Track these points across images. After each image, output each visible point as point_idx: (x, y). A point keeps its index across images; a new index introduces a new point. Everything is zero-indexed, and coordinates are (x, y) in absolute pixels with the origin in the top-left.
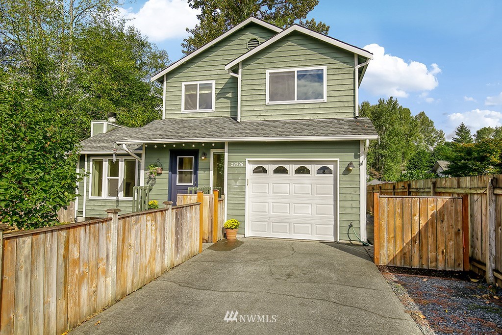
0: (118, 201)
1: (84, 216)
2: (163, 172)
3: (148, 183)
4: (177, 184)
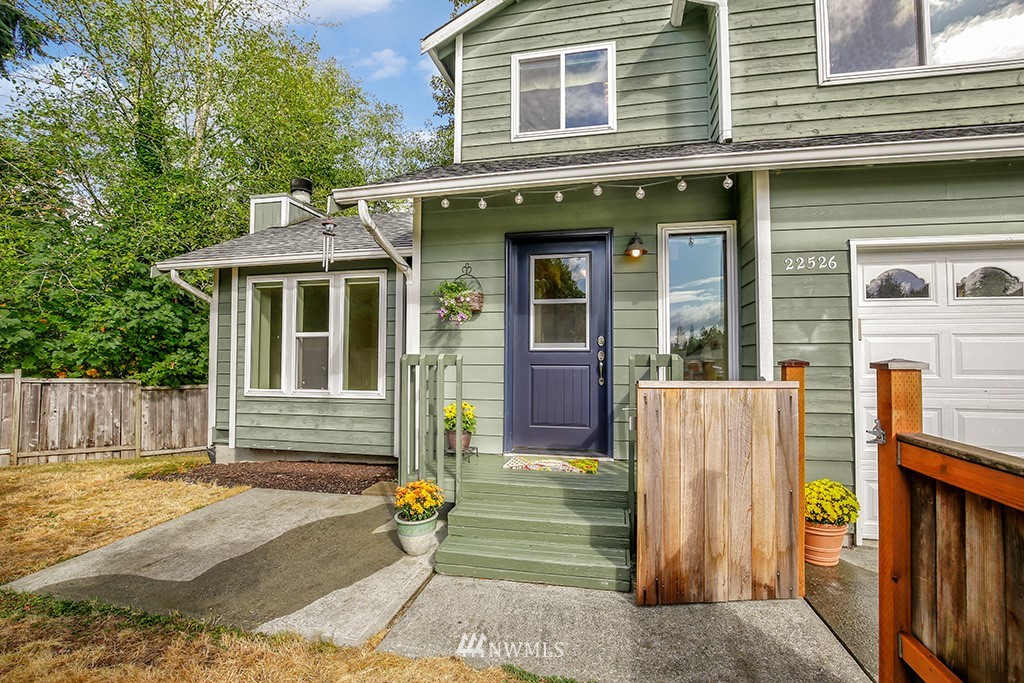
0: (327, 401)
1: (232, 445)
2: (485, 307)
3: (434, 341)
4: (532, 348)
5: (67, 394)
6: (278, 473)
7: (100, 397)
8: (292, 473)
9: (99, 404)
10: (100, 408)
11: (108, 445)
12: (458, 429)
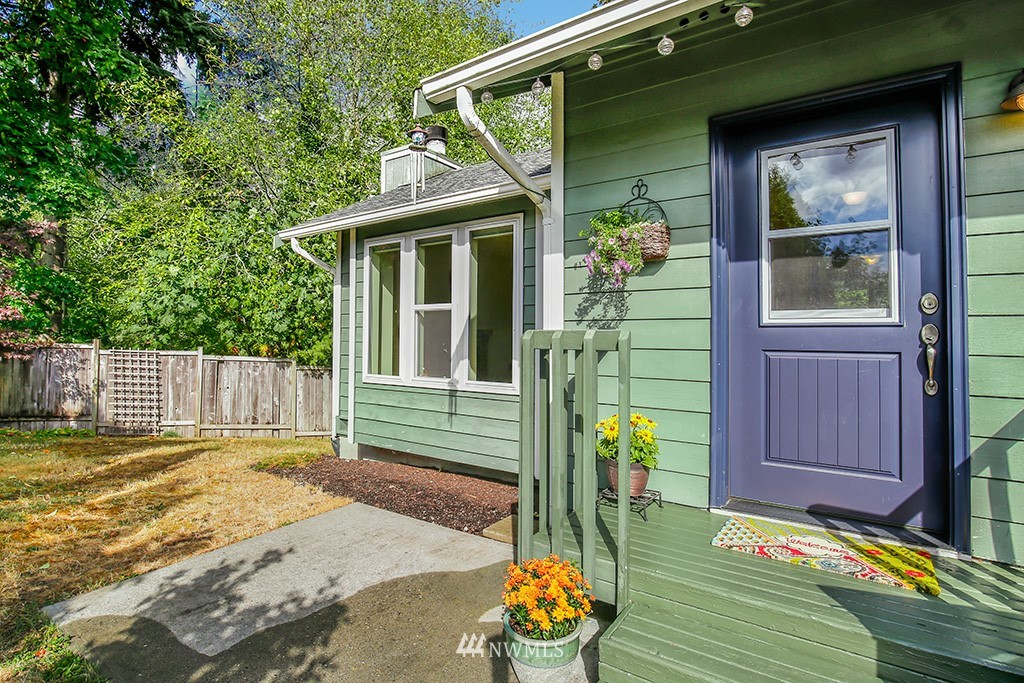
0: (453, 393)
1: (351, 439)
2: (674, 251)
3: (582, 312)
4: (765, 320)
5: (237, 371)
6: (392, 482)
7: (262, 375)
8: (408, 483)
9: (262, 382)
10: (263, 386)
11: (268, 423)
12: (623, 460)
